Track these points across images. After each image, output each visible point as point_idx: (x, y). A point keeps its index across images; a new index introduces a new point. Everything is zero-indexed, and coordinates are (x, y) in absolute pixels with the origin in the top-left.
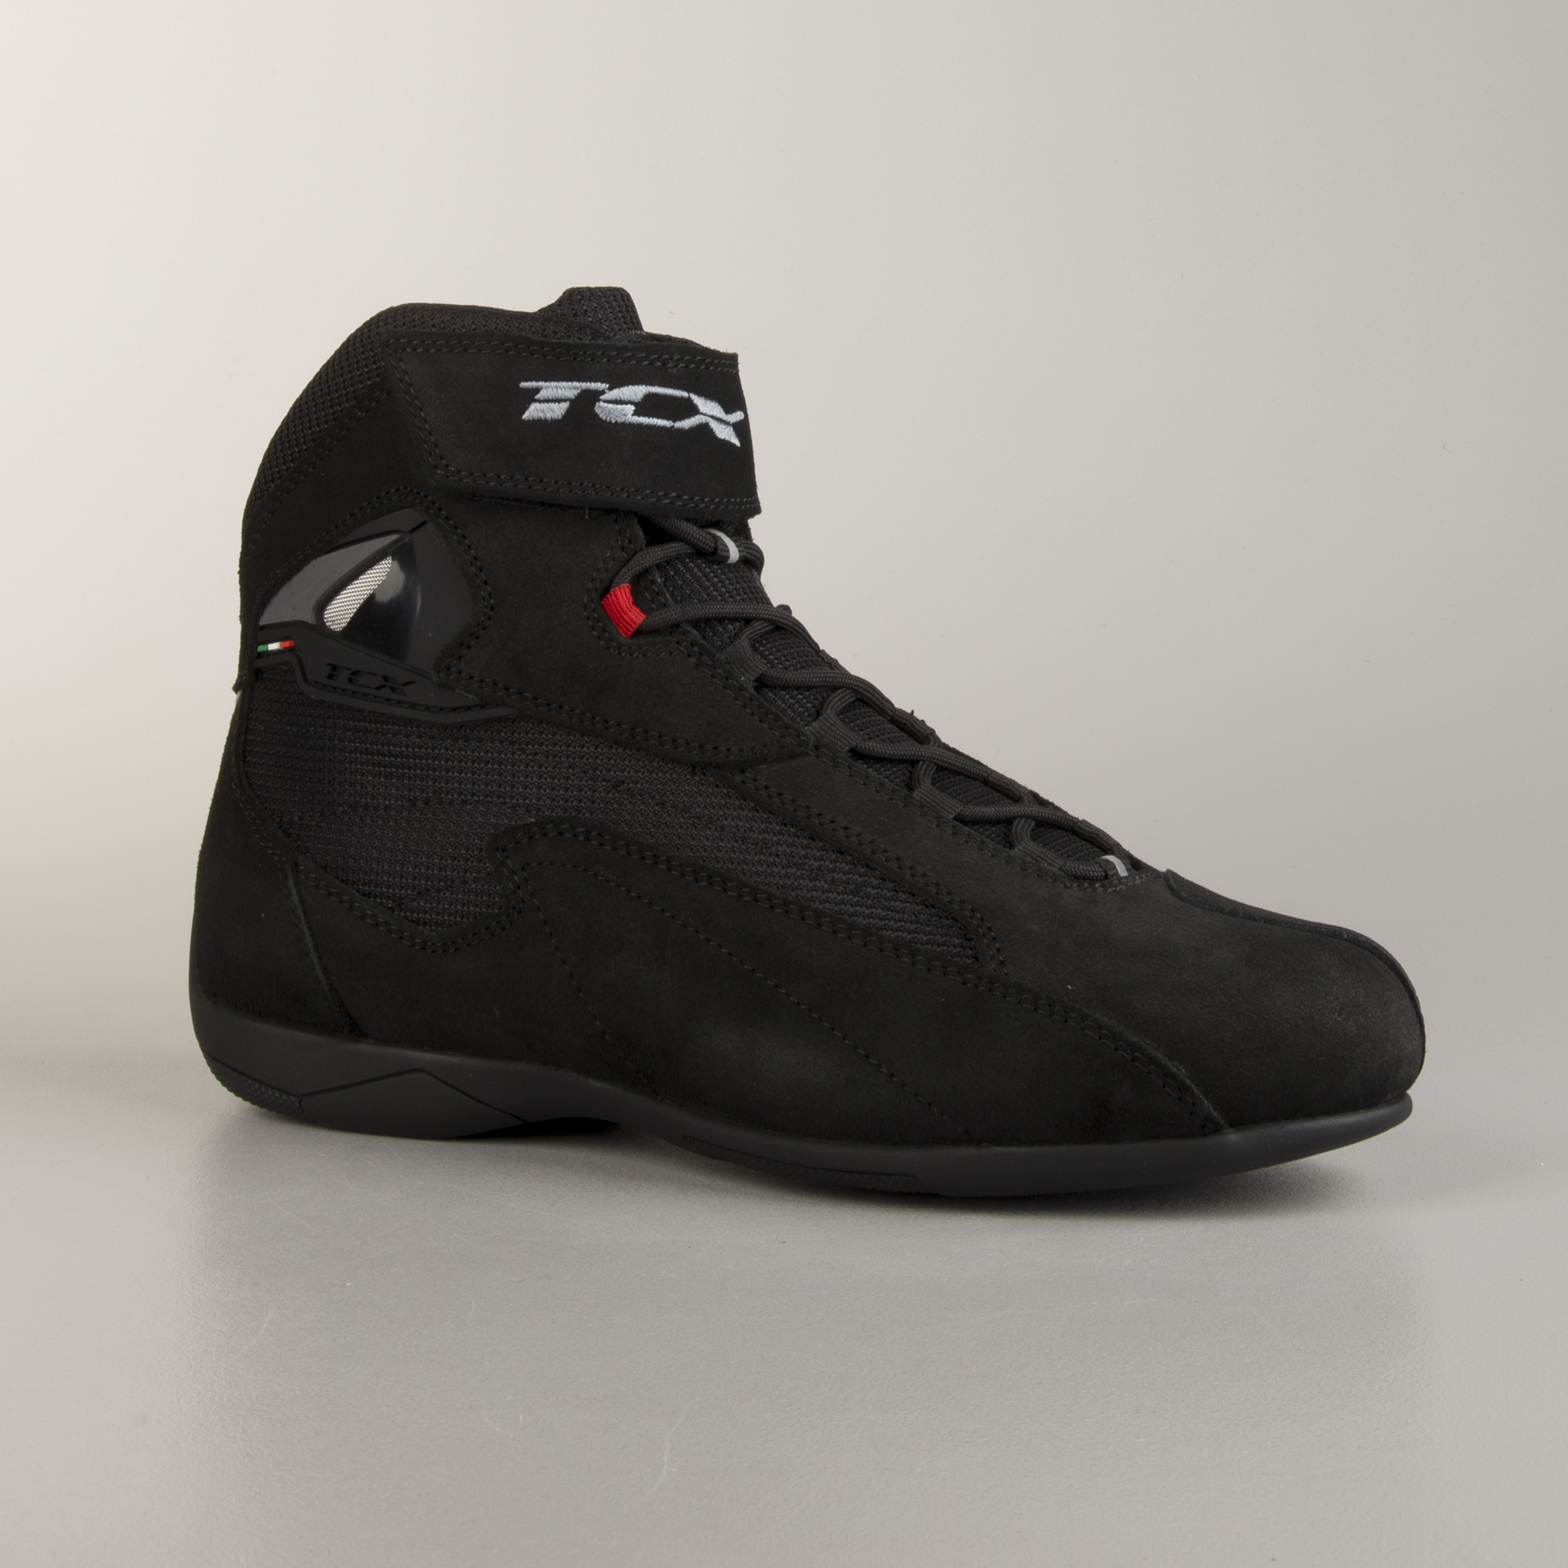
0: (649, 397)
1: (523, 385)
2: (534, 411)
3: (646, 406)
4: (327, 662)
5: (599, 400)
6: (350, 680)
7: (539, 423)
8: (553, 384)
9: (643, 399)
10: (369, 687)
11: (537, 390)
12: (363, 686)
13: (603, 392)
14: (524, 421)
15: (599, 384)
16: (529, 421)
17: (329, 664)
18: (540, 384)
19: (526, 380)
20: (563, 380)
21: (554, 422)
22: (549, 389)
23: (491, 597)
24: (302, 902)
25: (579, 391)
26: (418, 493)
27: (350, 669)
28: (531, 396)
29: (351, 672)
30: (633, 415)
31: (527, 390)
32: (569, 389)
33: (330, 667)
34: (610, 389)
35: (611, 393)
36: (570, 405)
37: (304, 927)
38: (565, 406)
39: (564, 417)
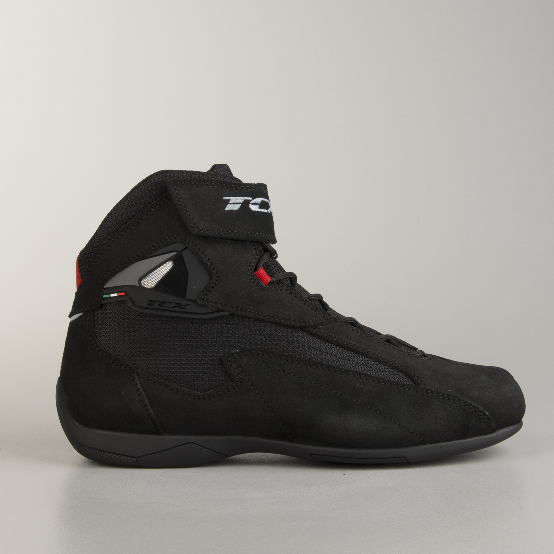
1: (224, 198)
2: (229, 208)
4: (148, 299)
5: (250, 203)
6: (159, 305)
7: (231, 211)
8: (235, 198)
9: (260, 203)
10: (169, 307)
11: (229, 200)
12: (166, 307)
13: (251, 201)
14: (226, 211)
16: (227, 211)
17: (148, 300)
18: (230, 198)
19: (225, 196)
20: (238, 197)
21: (236, 211)
22: (233, 199)
23: (216, 273)
24: (142, 387)
25: (244, 200)
26: (182, 237)
27: (159, 301)
28: (227, 202)
29: (160, 302)
31: (226, 200)
32: (241, 199)
33: (150, 301)
34: (253, 199)
35: (253, 201)
36: (241, 205)
37: (144, 395)
38: (240, 205)
39: (239, 209)
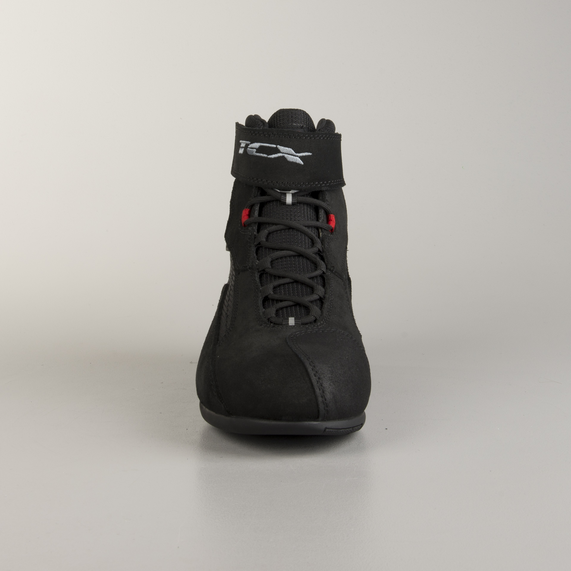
0: (261, 147)
1: (240, 142)
2: (240, 151)
3: (260, 150)
5: (248, 148)
9: (259, 148)
11: (241, 144)
13: (249, 145)
15: (248, 142)
16: (239, 154)
19: (241, 140)
20: (243, 140)
25: (246, 144)
30: (255, 153)
34: (251, 144)
35: (252, 145)
36: (244, 149)
39: (243, 153)
